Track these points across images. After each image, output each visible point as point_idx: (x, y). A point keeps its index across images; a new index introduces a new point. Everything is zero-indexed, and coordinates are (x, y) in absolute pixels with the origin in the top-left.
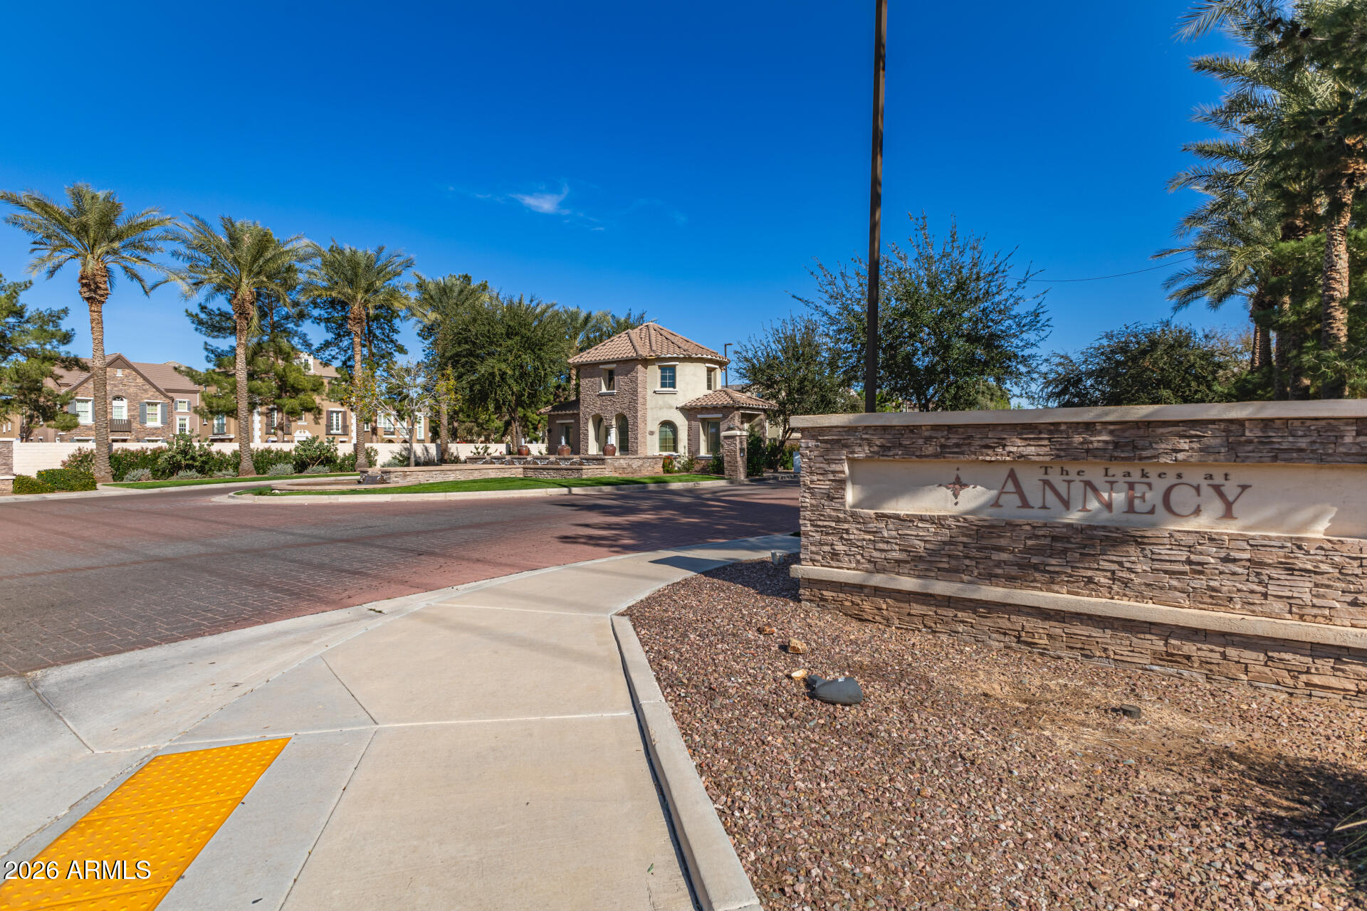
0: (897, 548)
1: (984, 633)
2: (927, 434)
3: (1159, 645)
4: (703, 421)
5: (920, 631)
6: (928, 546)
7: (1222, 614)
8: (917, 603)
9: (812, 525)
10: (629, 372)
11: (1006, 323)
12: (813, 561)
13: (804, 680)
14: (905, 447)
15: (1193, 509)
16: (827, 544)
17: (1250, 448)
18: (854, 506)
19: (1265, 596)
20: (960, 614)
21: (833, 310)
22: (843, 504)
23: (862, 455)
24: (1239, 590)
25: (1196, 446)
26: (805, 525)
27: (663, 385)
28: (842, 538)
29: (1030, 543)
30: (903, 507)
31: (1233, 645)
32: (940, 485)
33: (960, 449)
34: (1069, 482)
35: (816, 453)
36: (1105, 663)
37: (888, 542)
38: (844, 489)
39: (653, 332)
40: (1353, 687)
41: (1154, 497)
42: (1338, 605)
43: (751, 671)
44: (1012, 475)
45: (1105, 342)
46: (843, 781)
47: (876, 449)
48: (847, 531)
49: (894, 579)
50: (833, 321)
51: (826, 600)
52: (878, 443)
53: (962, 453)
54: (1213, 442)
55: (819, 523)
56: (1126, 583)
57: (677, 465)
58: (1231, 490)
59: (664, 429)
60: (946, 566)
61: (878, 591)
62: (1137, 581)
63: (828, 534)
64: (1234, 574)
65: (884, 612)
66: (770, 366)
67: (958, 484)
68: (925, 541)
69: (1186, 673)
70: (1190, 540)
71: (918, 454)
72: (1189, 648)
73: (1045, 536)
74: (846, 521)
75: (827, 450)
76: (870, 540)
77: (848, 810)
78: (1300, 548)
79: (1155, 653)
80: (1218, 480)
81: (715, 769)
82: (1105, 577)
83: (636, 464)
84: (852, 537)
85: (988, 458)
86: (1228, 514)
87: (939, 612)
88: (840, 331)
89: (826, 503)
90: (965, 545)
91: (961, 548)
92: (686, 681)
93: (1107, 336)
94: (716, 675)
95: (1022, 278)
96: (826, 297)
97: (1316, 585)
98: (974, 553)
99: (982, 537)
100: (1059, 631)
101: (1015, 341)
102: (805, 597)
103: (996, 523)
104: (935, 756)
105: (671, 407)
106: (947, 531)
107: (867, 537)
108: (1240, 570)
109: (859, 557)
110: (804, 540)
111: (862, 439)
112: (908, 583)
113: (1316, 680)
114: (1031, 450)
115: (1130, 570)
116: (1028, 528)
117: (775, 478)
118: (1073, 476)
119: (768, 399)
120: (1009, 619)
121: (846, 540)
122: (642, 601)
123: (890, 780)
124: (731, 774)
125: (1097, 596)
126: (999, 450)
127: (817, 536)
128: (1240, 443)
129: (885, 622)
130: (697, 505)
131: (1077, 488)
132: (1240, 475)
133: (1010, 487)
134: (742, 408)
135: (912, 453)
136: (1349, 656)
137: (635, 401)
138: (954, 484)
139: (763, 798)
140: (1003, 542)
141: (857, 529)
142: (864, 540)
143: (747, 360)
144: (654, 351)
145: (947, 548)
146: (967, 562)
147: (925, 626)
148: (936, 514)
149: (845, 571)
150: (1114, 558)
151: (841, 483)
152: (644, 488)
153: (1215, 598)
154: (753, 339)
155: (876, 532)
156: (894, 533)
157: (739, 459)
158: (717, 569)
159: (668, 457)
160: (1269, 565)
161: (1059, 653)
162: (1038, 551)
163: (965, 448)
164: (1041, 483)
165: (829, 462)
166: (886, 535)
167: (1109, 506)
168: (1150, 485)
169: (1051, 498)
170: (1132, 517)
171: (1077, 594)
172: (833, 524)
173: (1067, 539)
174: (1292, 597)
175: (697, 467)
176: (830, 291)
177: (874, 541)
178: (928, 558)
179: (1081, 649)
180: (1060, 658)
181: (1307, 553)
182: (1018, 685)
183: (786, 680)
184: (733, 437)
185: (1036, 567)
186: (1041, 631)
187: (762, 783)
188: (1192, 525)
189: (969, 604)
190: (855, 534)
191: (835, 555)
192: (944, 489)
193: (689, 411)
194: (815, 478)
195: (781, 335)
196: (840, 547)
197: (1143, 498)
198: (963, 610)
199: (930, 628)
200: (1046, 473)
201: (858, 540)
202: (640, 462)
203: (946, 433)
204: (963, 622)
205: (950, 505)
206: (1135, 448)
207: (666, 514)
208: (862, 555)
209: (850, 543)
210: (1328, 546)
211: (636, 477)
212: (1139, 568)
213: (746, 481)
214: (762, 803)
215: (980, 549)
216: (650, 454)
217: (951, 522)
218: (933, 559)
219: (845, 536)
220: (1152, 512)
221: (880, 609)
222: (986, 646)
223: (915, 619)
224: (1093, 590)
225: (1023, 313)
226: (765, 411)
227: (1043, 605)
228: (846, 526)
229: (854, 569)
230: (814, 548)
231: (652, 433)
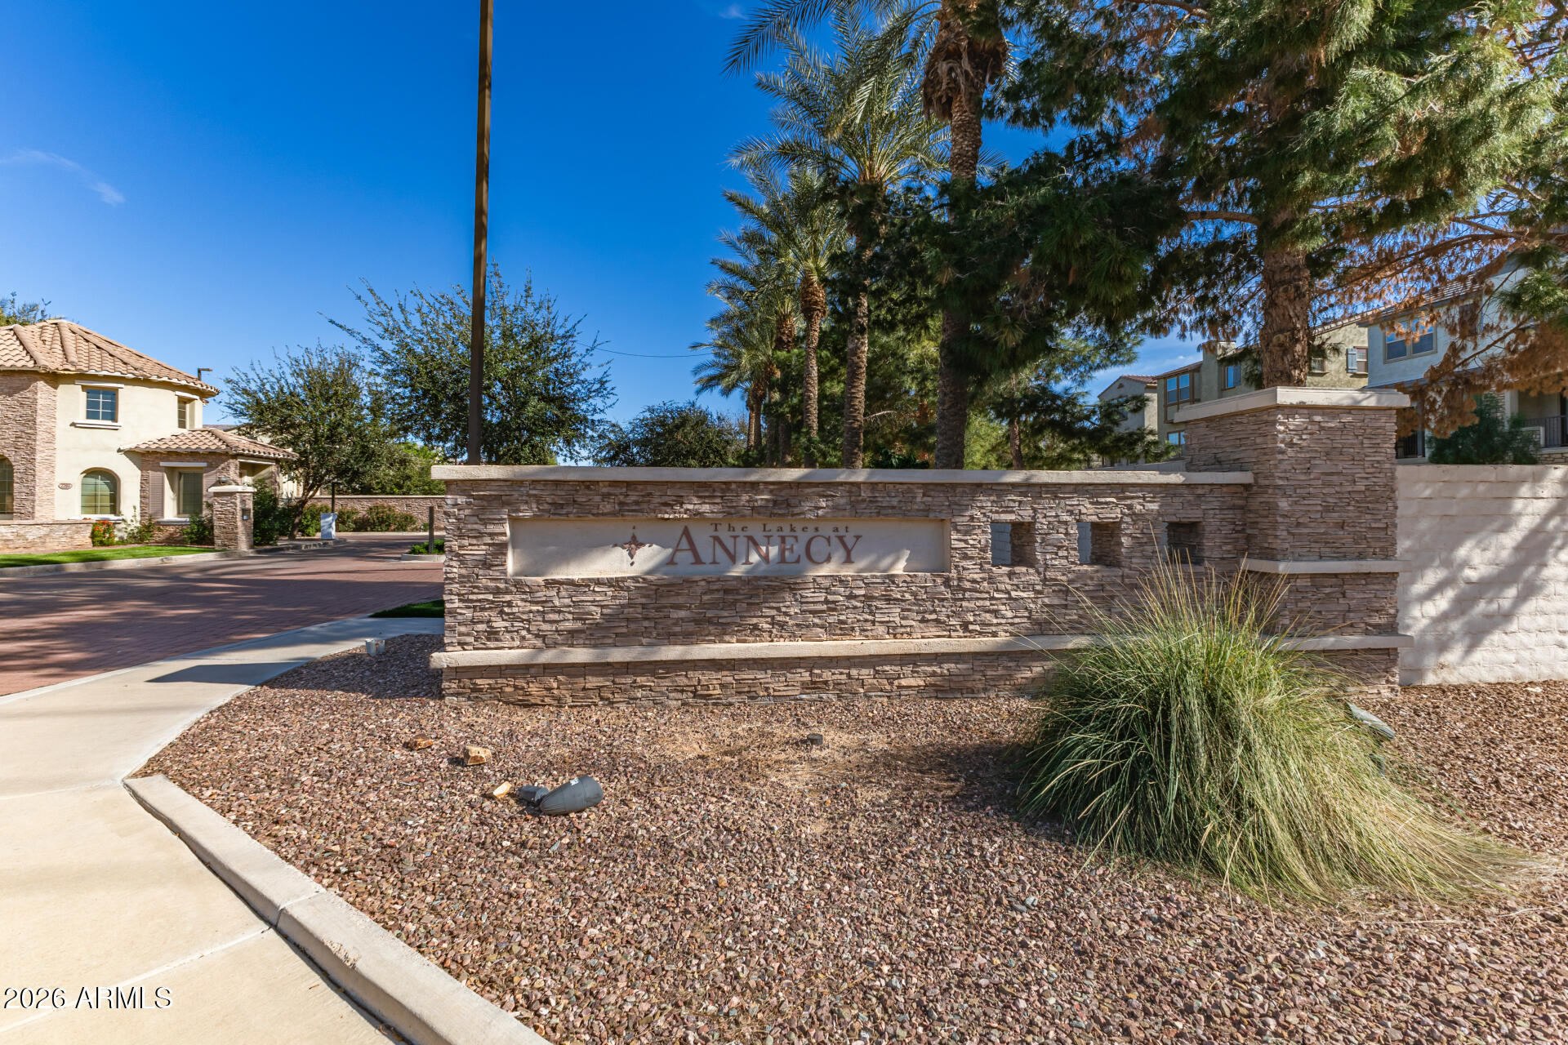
0: (570, 616)
1: (663, 694)
2: (605, 490)
3: (806, 676)
4: (170, 471)
5: (596, 705)
6: (605, 611)
7: (847, 642)
8: (593, 675)
9: (460, 600)
10: (18, 390)
11: (576, 387)
12: (462, 644)
13: (509, 794)
14: (580, 504)
15: (826, 556)
16: (482, 622)
17: (864, 506)
18: (516, 574)
19: (873, 622)
20: (638, 679)
21: (388, 346)
22: (504, 572)
23: (529, 514)
24: (858, 621)
25: (830, 503)
26: (451, 601)
27: (90, 415)
28: (502, 612)
29: (705, 598)
30: (576, 572)
31: (855, 666)
32: (616, 545)
33: (638, 508)
34: (735, 537)
35: (467, 512)
36: (766, 701)
37: (560, 612)
38: (505, 554)
39: (67, 335)
40: (922, 683)
41: (799, 548)
42: (914, 623)
43: (430, 804)
44: (686, 533)
45: (647, 415)
46: (637, 905)
47: (546, 507)
48: (509, 604)
49: (565, 652)
50: (386, 359)
51: (481, 690)
52: (549, 500)
53: (641, 511)
54: (843, 501)
55: (471, 597)
56: (782, 626)
57: (118, 534)
58: (849, 541)
59: (91, 480)
60: (624, 630)
61: (549, 669)
62: (791, 622)
63: (483, 609)
64: (855, 608)
65: (555, 692)
66: (284, 404)
67: (634, 543)
68: (602, 607)
69: (824, 696)
70: (826, 583)
71: (595, 511)
72: (827, 675)
73: (718, 590)
74: (508, 592)
75: (483, 508)
76: (538, 611)
77: (665, 938)
78: (893, 582)
79: (803, 683)
80: (842, 532)
81: (467, 962)
82: (767, 622)
83: (33, 534)
84: (515, 610)
85: (667, 516)
86: (848, 560)
87: (617, 680)
88: (395, 372)
89: (481, 572)
90: (644, 606)
91: (640, 610)
92: (337, 848)
93: (649, 410)
94: (381, 825)
95: (590, 345)
96: (380, 330)
97: (903, 610)
98: (653, 614)
99: (661, 596)
100: (730, 679)
101: (584, 406)
102: (451, 691)
103: (674, 581)
104: (703, 838)
105: (107, 449)
106: (626, 594)
107: (535, 608)
108: (859, 604)
109: (524, 633)
110: (449, 620)
111: (529, 495)
112: (580, 655)
113: (904, 682)
114: (706, 508)
115: (786, 614)
116: (703, 583)
117: (297, 547)
118: (738, 532)
119: (282, 446)
120: (686, 676)
121: (508, 614)
122: (172, 745)
123: (682, 882)
124: (494, 958)
125: (761, 641)
126: (677, 508)
127: (469, 614)
128: (858, 502)
129: (555, 703)
130: (178, 588)
131: (742, 542)
132: (857, 527)
133: (685, 544)
134: (242, 455)
135: (587, 512)
136: (921, 660)
137: (32, 437)
138: (630, 543)
139: (562, 970)
140: (681, 600)
141: (522, 600)
142: (531, 612)
143: (245, 391)
144: (73, 364)
145: (626, 611)
146: (646, 624)
147: (602, 699)
148: (614, 576)
149: (507, 651)
150: (774, 605)
151: (501, 549)
152: (56, 570)
153: (843, 630)
154: (256, 366)
155: (546, 602)
156: (567, 601)
157: (239, 524)
158: (286, 674)
159: (104, 522)
160: (876, 598)
161: (730, 700)
162: (713, 605)
163: (645, 506)
164: (711, 540)
165: (485, 522)
166: (557, 604)
167: (766, 558)
168: (796, 537)
169: (720, 554)
170: (784, 566)
171: (745, 641)
172: (490, 597)
173: (735, 591)
174: (889, 622)
175: (159, 536)
176: (385, 323)
177: (543, 612)
178: (607, 625)
179: (749, 692)
180: (731, 704)
181: (898, 586)
182: (712, 740)
183: (487, 803)
184: (231, 494)
185: (710, 621)
186: (715, 682)
187: (546, 951)
188: (826, 570)
189: (648, 667)
190: (519, 604)
191: (492, 634)
192: (619, 549)
193: (143, 457)
194: (466, 542)
195: (304, 368)
196: (499, 624)
197: (791, 549)
198: (642, 675)
199: (608, 699)
200: (716, 530)
201: (523, 613)
202: (44, 530)
203: (624, 490)
204: (641, 687)
205: (626, 565)
206: (789, 505)
207: (129, 606)
208: (528, 630)
209: (514, 617)
210: (908, 579)
211: (37, 552)
212: (792, 611)
213: (251, 552)
214: (564, 979)
215: (658, 609)
216: (61, 516)
217: (630, 583)
218: (612, 624)
219: (506, 609)
220: (798, 561)
221: (549, 689)
222: (668, 706)
223: (591, 693)
224: (757, 636)
225: (590, 378)
226: (277, 461)
227: (718, 657)
228: (508, 598)
229: (518, 647)
230: (463, 629)
231: (66, 486)
